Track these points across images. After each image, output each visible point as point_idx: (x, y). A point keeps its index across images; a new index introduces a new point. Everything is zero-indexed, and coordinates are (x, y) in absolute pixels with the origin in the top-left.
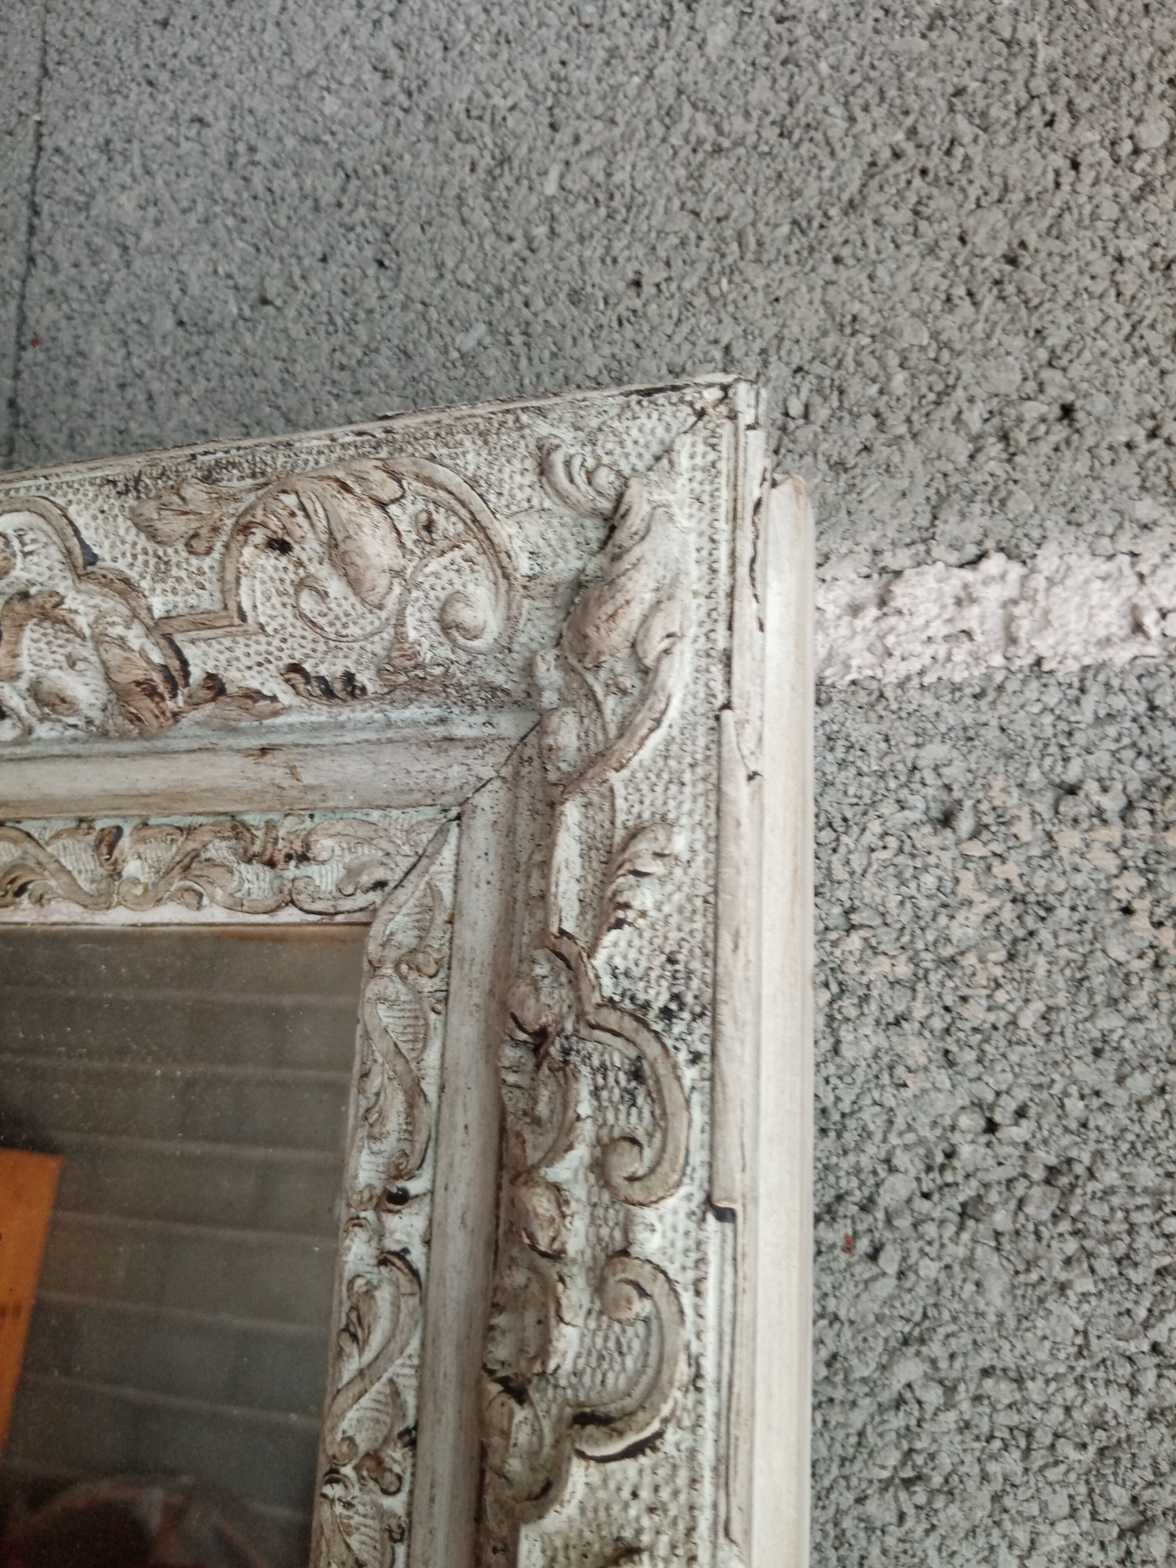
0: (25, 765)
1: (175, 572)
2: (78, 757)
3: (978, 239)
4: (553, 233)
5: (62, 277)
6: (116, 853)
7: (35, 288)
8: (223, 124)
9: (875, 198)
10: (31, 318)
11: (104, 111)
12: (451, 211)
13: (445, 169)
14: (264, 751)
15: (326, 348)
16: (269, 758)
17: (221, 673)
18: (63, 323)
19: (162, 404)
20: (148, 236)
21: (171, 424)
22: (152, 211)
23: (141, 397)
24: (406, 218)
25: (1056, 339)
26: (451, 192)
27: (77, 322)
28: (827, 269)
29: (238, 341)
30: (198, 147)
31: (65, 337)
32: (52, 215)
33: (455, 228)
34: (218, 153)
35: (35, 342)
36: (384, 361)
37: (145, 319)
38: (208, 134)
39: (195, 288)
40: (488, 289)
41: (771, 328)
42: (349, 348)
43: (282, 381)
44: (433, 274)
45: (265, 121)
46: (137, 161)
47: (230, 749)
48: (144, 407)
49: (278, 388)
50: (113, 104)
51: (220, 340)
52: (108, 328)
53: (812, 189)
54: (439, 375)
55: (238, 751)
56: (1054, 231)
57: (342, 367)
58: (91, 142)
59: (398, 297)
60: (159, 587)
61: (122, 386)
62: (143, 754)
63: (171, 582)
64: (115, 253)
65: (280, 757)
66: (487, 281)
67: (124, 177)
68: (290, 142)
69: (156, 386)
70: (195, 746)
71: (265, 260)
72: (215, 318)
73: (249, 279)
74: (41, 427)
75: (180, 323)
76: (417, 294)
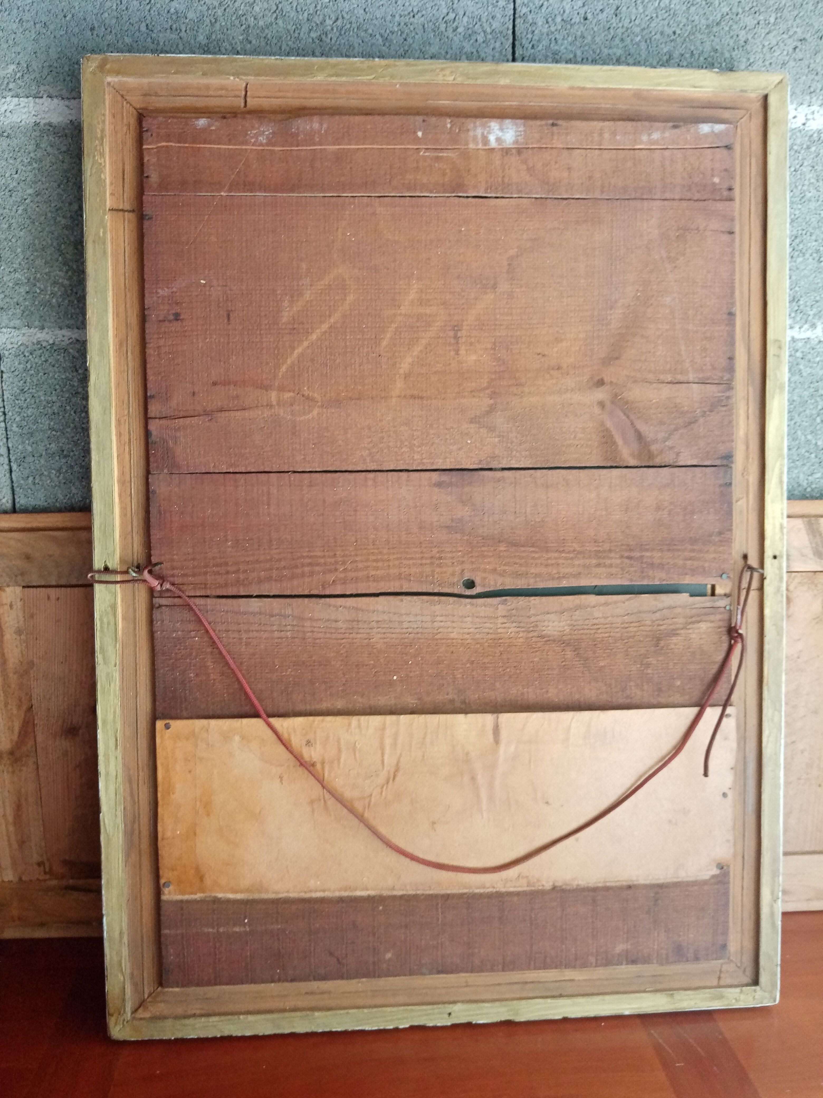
3: (740, 37)
4: (657, 17)
9: (723, 23)
19: (560, 42)
21: (563, 47)
25: (751, 61)
28: (712, 37)
29: (579, 28)
31: (530, 17)
33: (634, 11)
35: (520, 17)
36: (617, 41)
39: (567, 12)
41: (701, 49)
44: (629, 20)
51: (576, 27)
52: (542, 17)
53: (711, 18)
56: (753, 37)
59: (620, 25)
61: (548, 35)
66: (642, 25)
69: (557, 36)
71: (586, 7)
72: (573, 21)
73: (582, 12)
74: (524, 41)
75: (563, 20)
76: (626, 25)
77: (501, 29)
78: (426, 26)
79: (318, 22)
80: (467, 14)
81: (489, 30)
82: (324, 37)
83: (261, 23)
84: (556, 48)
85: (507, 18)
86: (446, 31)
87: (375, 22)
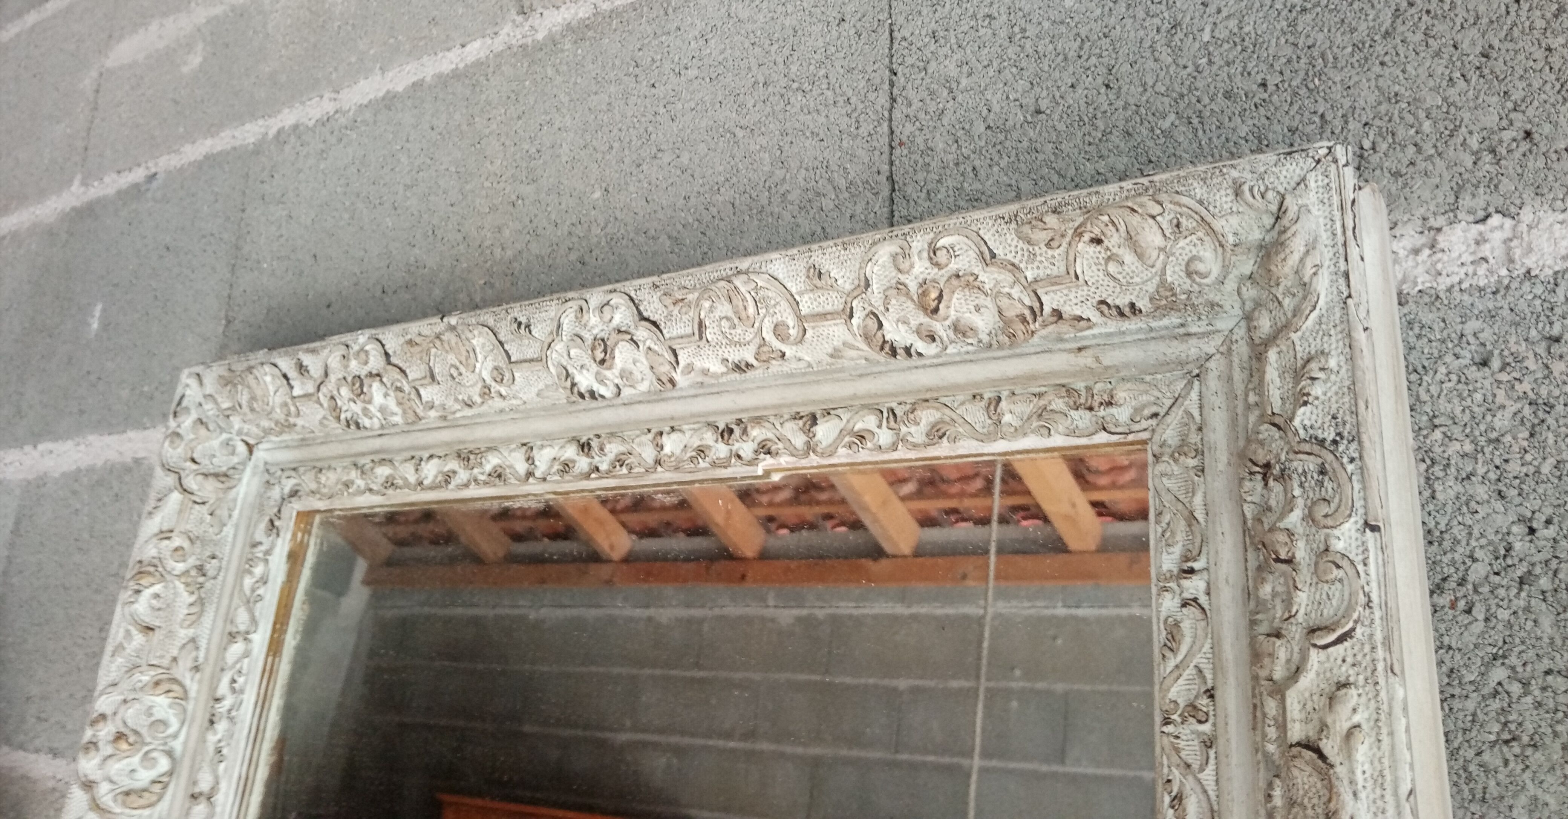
0: (940, 368)
1: (1039, 258)
2: (971, 361)
3: (1465, 46)
4: (1210, 62)
5: (913, 107)
6: (999, 410)
7: (897, 114)
8: (1004, 17)
9: (1401, 28)
10: (897, 132)
11: (931, 15)
12: (1148, 54)
13: (1142, 33)
14: (1080, 349)
15: (1080, 134)
16: (1083, 353)
17: (1060, 308)
18: (917, 133)
19: (982, 173)
20: (964, 82)
21: (990, 182)
22: (965, 68)
23: (969, 169)
24: (1120, 61)
25: (1517, 96)
26: (1147, 44)
27: (926, 131)
28: (1377, 69)
29: (1024, 134)
30: (990, 32)
31: (920, 140)
32: (904, 75)
33: (1151, 64)
34: (1003, 34)
35: (901, 144)
36: (1116, 138)
37: (967, 127)
38: (996, 24)
39: (996, 108)
40: (1174, 95)
41: (1347, 103)
42: (1094, 133)
43: (1054, 153)
44: (1140, 89)
45: (1029, 14)
46: (953, 41)
47: (1060, 350)
48: (971, 175)
49: (1053, 158)
50: (935, 11)
51: (1015, 135)
52: (945, 133)
53: (1363, 26)
54: (1150, 143)
55: (1065, 350)
56: (1508, 37)
57: (1090, 144)
58: (924, 33)
59: (1120, 103)
60: (1029, 267)
61: (957, 164)
62: (1010, 357)
63: (1036, 264)
64: (945, 92)
65: (1090, 352)
66: (1173, 91)
67: (946, 50)
68: (1046, 24)
69: (977, 163)
70: (1039, 350)
71: (1037, 89)
72: (1010, 123)
73: (1029, 101)
74: (909, 190)
75: (989, 127)
76: (1132, 101)
77: (864, 177)
78: (737, 203)
79: (581, 235)
80: (804, 166)
81: (843, 183)
82: (587, 259)
83: (509, 253)
84: (977, 186)
85: (877, 153)
86: (770, 203)
87: (660, 215)
